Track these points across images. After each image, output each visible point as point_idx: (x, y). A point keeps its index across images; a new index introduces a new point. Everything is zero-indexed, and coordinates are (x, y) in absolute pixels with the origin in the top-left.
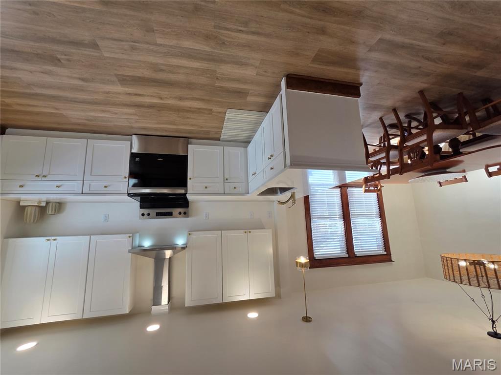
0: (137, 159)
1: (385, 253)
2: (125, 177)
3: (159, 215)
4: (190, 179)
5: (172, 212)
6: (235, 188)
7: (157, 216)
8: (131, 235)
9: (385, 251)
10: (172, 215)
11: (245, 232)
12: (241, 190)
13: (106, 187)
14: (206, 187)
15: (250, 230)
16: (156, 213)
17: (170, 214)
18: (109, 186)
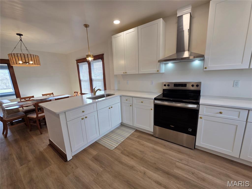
0: (190, 130)
1: (78, 64)
2: (201, 118)
3: (184, 85)
4: (151, 109)
5: (174, 86)
6: (127, 100)
7: (186, 84)
8: (205, 70)
9: (78, 65)
10: (174, 84)
11: (126, 73)
12: (124, 99)
13: (221, 113)
14: (142, 102)
15: (124, 74)
16: (186, 86)
17: (176, 85)
18: (217, 113)
